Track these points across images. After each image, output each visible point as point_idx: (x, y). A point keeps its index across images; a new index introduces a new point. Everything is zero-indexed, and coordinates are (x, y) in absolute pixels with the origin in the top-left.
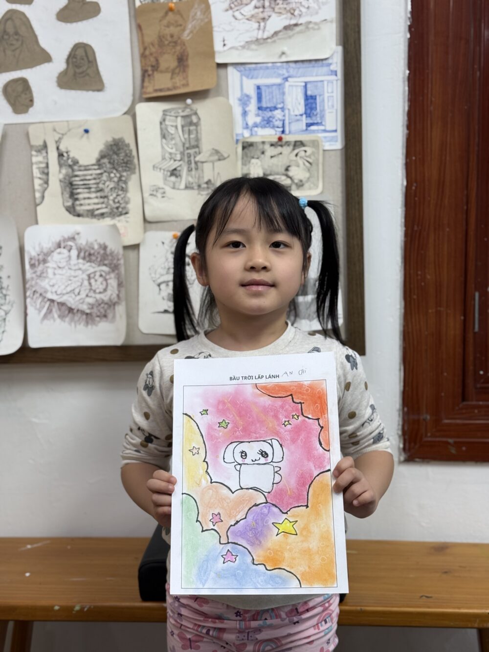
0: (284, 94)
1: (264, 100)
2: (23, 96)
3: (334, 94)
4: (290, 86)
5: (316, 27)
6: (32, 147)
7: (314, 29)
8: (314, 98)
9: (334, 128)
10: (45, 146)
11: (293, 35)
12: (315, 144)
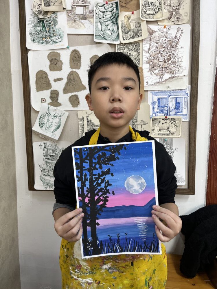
0: (168, 101)
1: (161, 103)
2: (76, 101)
3: (187, 102)
4: (170, 99)
5: (181, 78)
6: (78, 118)
7: (180, 79)
8: (179, 103)
9: (186, 114)
10: (83, 118)
11: (172, 81)
12: (179, 119)
